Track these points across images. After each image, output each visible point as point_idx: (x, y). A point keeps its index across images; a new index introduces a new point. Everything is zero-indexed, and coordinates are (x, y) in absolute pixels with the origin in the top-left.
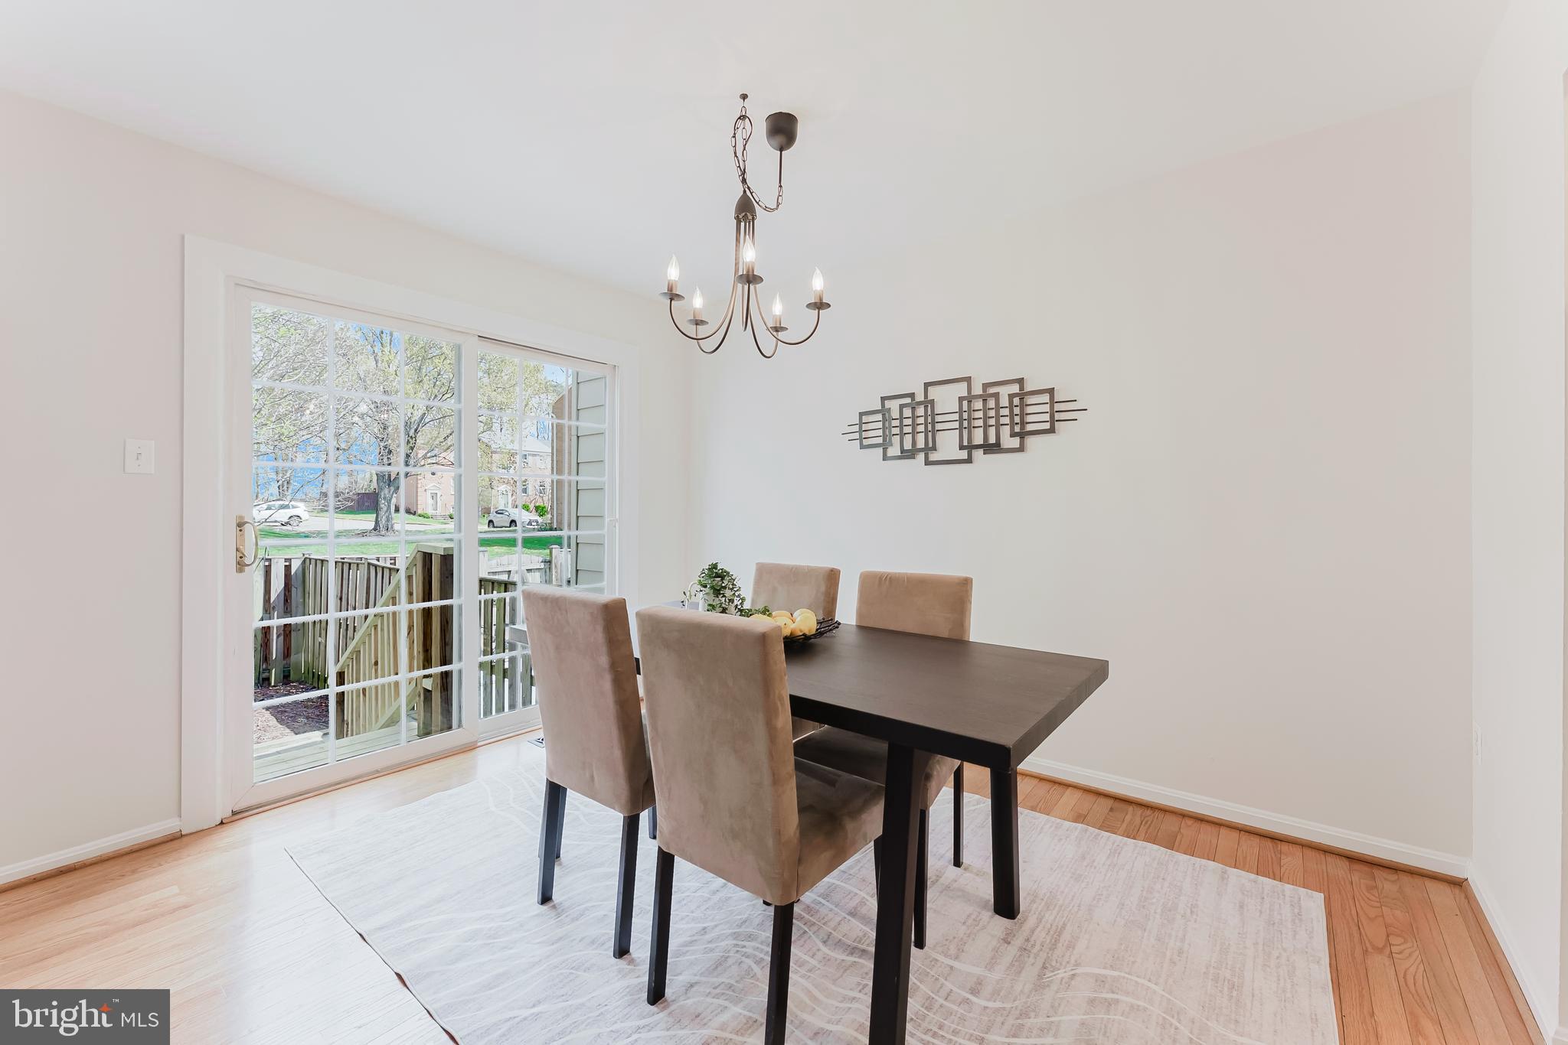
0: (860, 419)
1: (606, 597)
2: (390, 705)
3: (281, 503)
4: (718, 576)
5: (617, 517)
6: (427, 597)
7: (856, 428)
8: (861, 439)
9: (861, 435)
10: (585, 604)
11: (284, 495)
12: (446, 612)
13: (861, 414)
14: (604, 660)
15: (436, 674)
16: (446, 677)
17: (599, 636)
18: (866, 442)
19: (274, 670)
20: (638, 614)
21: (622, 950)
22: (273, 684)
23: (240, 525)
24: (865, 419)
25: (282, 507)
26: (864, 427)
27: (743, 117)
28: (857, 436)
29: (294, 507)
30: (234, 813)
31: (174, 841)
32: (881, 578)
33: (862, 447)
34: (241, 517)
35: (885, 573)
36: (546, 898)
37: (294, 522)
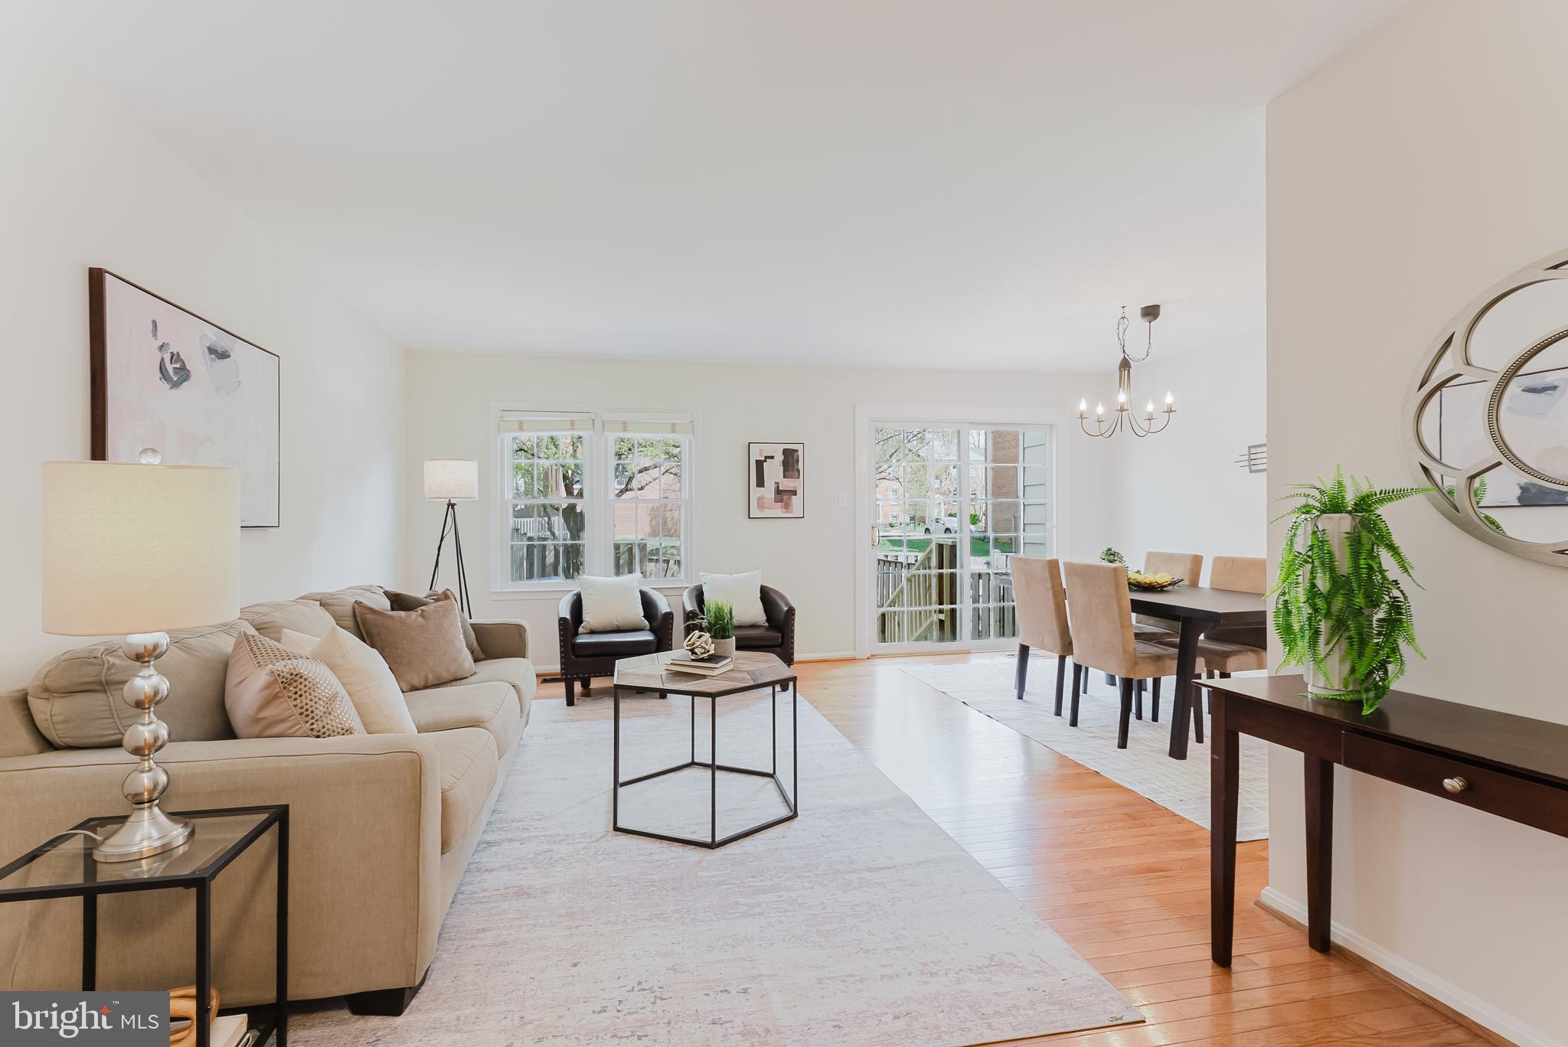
0: (1249, 451)
1: (1049, 557)
2: (916, 630)
4: (1111, 554)
5: (1055, 524)
6: (941, 567)
7: (1246, 457)
8: (1250, 466)
9: (1250, 463)
10: (1040, 561)
12: (953, 577)
13: (1250, 447)
14: (1049, 585)
15: (947, 611)
16: (953, 612)
17: (1047, 575)
18: (1253, 468)
20: (1064, 563)
21: (1058, 713)
24: (1253, 451)
26: (1252, 457)
27: (1123, 318)
28: (1247, 463)
30: (872, 656)
31: (853, 660)
32: (1226, 560)
33: (1251, 471)
35: (1228, 557)
36: (1020, 697)
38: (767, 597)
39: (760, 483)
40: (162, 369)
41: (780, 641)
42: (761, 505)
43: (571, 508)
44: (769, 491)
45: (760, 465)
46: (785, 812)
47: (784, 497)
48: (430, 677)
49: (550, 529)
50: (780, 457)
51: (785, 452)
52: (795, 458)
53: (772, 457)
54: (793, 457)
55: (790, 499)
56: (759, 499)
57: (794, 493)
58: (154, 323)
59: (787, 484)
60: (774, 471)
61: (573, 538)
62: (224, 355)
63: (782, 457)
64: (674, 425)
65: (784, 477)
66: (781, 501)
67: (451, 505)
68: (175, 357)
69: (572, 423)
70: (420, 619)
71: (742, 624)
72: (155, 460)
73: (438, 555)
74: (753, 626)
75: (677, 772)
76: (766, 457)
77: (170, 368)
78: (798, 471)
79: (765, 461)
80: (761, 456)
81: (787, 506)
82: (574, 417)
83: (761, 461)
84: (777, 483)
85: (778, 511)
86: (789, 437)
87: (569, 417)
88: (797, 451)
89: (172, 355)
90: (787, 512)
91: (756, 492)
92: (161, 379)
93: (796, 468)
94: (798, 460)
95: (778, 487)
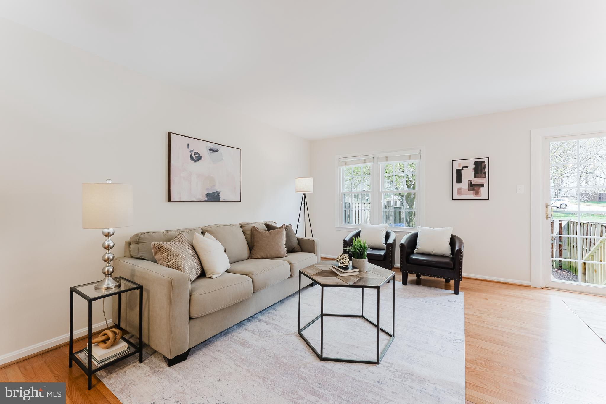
3: (557, 198)
11: (558, 195)
19: (555, 263)
22: (554, 268)
23: (547, 206)
25: (558, 200)
29: (562, 200)
30: (545, 287)
31: (529, 287)
34: (547, 204)
37: (562, 206)
38: (453, 241)
39: (459, 180)
40: (191, 157)
41: (453, 266)
42: (459, 192)
43: (409, 195)
44: (465, 185)
45: (459, 172)
46: (375, 359)
47: (475, 188)
48: (268, 255)
49: (402, 204)
50: (472, 166)
51: (476, 164)
52: (483, 166)
53: (467, 167)
54: (482, 165)
55: (479, 189)
56: (458, 190)
57: (482, 186)
58: (188, 145)
59: (477, 181)
60: (468, 175)
61: (410, 208)
62: (216, 151)
63: (474, 167)
64: (410, 156)
65: (475, 177)
66: (473, 190)
67: (304, 194)
68: (196, 153)
69: (365, 160)
70: (269, 234)
71: (436, 254)
72: (110, 182)
73: (300, 212)
74: (443, 256)
75: (353, 318)
76: (463, 168)
77: (194, 157)
78: (485, 173)
79: (462, 169)
80: (459, 166)
81: (477, 193)
82: (367, 158)
83: (460, 169)
84: (470, 181)
85: (471, 195)
86: (479, 155)
87: (363, 158)
88: (485, 162)
89: (195, 152)
90: (477, 196)
91: (456, 186)
92: (190, 160)
93: (483, 171)
94: (484, 168)
95: (471, 183)
